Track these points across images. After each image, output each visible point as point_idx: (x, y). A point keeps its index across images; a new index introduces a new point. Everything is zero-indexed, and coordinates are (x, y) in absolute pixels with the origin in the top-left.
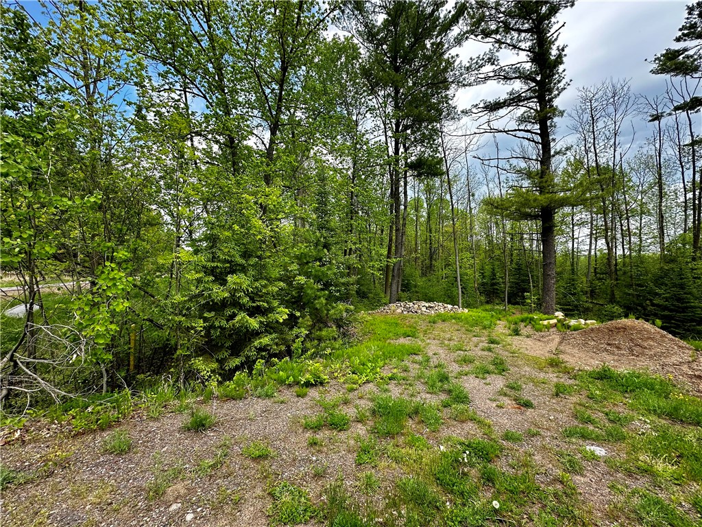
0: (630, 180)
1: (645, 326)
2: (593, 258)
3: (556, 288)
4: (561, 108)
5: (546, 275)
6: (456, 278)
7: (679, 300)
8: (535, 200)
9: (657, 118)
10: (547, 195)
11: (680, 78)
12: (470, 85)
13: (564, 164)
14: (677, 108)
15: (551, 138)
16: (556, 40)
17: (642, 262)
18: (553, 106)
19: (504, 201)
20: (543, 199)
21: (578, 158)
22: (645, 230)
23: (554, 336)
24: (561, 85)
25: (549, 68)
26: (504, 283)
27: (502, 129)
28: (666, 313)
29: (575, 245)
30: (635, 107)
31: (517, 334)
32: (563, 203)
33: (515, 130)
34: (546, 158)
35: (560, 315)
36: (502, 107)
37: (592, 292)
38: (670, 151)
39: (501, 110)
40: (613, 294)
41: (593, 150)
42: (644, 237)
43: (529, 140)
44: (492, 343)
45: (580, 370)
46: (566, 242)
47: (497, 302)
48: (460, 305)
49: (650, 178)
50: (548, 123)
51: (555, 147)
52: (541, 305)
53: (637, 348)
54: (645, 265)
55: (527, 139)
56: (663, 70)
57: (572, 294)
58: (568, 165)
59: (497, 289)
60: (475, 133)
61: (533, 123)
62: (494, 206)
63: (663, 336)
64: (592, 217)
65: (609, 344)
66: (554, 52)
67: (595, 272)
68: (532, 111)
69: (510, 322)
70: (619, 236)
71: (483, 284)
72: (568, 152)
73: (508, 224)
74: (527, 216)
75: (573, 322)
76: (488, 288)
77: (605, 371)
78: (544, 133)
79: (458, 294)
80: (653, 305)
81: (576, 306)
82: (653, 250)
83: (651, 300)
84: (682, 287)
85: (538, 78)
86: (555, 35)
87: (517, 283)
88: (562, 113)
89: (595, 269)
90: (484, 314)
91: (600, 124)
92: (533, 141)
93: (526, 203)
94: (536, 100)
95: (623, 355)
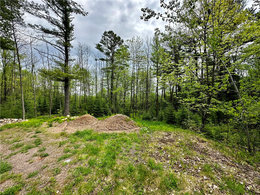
0: (91, 75)
1: (90, 116)
2: (81, 97)
3: (69, 107)
4: (72, 45)
5: (66, 102)
6: (22, 105)
7: (99, 108)
8: (62, 74)
9: (96, 60)
10: (67, 74)
11: (100, 52)
12: (32, 14)
13: (74, 65)
14: (100, 59)
15: (69, 54)
16: (71, 21)
17: (92, 98)
18: (69, 43)
19: (49, 72)
20: (65, 75)
21: (78, 64)
22: (93, 89)
23: (66, 124)
24: (73, 37)
25: (69, 29)
26: (50, 106)
27: (49, 42)
28: (96, 111)
29: (77, 92)
30: (91, 55)
31: (51, 126)
32: (72, 77)
33: (55, 45)
34: (67, 60)
35: (68, 116)
36: (50, 33)
37: (80, 107)
38: (98, 70)
39: (49, 34)
40: (86, 107)
41: (81, 63)
42: (93, 91)
43: (61, 51)
44: (37, 133)
45: (71, 134)
46: (74, 91)
47: (46, 114)
48: (24, 118)
49: (95, 76)
50: (68, 48)
51: (70, 58)
52: (64, 113)
53: (87, 123)
54: (93, 99)
55: (60, 51)
56: (97, 48)
57: (74, 108)
58: (75, 65)
59: (47, 109)
60: (36, 38)
61: (63, 46)
62: (45, 73)
63: (93, 118)
64: (81, 84)
65: (81, 123)
66: (70, 25)
67: (82, 101)
68: (62, 41)
69: (49, 122)
70: (88, 90)
71: (40, 107)
72: (74, 61)
73: (53, 82)
74: (59, 80)
75: (72, 118)
76: (42, 108)
77: (78, 132)
78: (67, 51)
79: (23, 113)
80: (94, 109)
81: (76, 112)
82: (94, 95)
83: (93, 108)
84: (99, 104)
85: (65, 30)
86: (71, 19)
87: (56, 106)
88: (72, 47)
89: (82, 100)
90: (37, 120)
91: (83, 56)
92: (62, 52)
93: (59, 75)
94: (64, 38)
95: (84, 125)
